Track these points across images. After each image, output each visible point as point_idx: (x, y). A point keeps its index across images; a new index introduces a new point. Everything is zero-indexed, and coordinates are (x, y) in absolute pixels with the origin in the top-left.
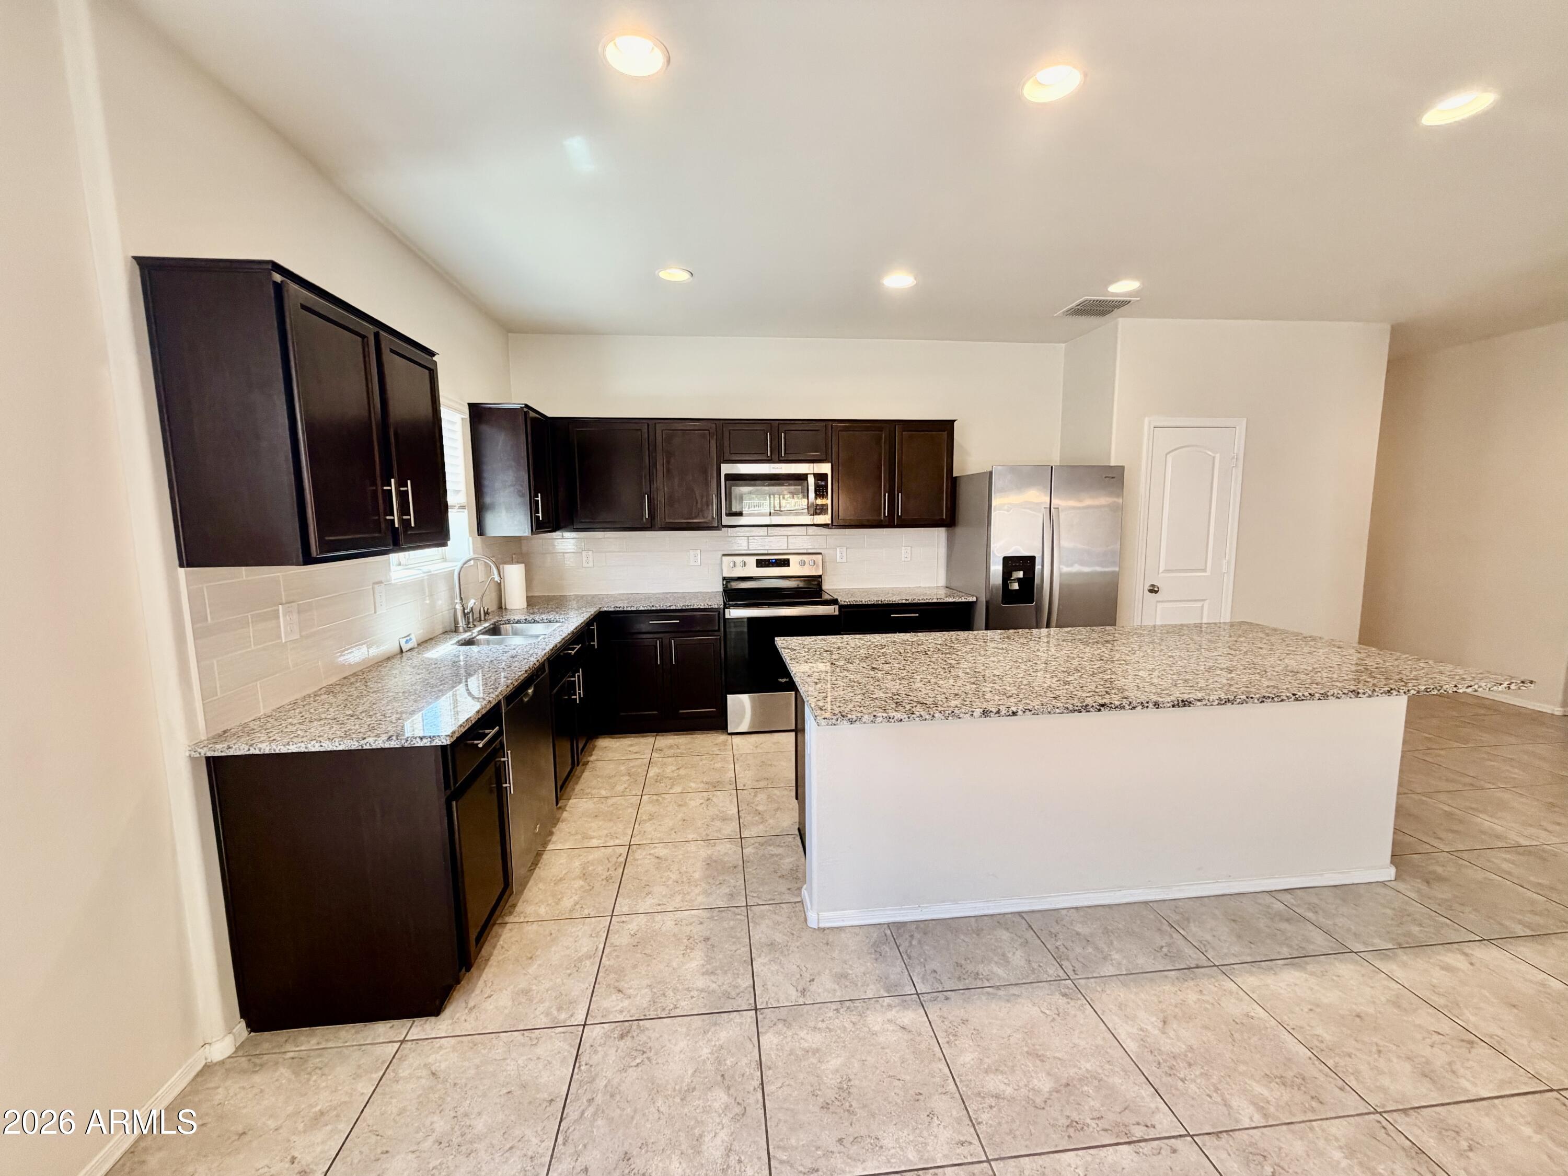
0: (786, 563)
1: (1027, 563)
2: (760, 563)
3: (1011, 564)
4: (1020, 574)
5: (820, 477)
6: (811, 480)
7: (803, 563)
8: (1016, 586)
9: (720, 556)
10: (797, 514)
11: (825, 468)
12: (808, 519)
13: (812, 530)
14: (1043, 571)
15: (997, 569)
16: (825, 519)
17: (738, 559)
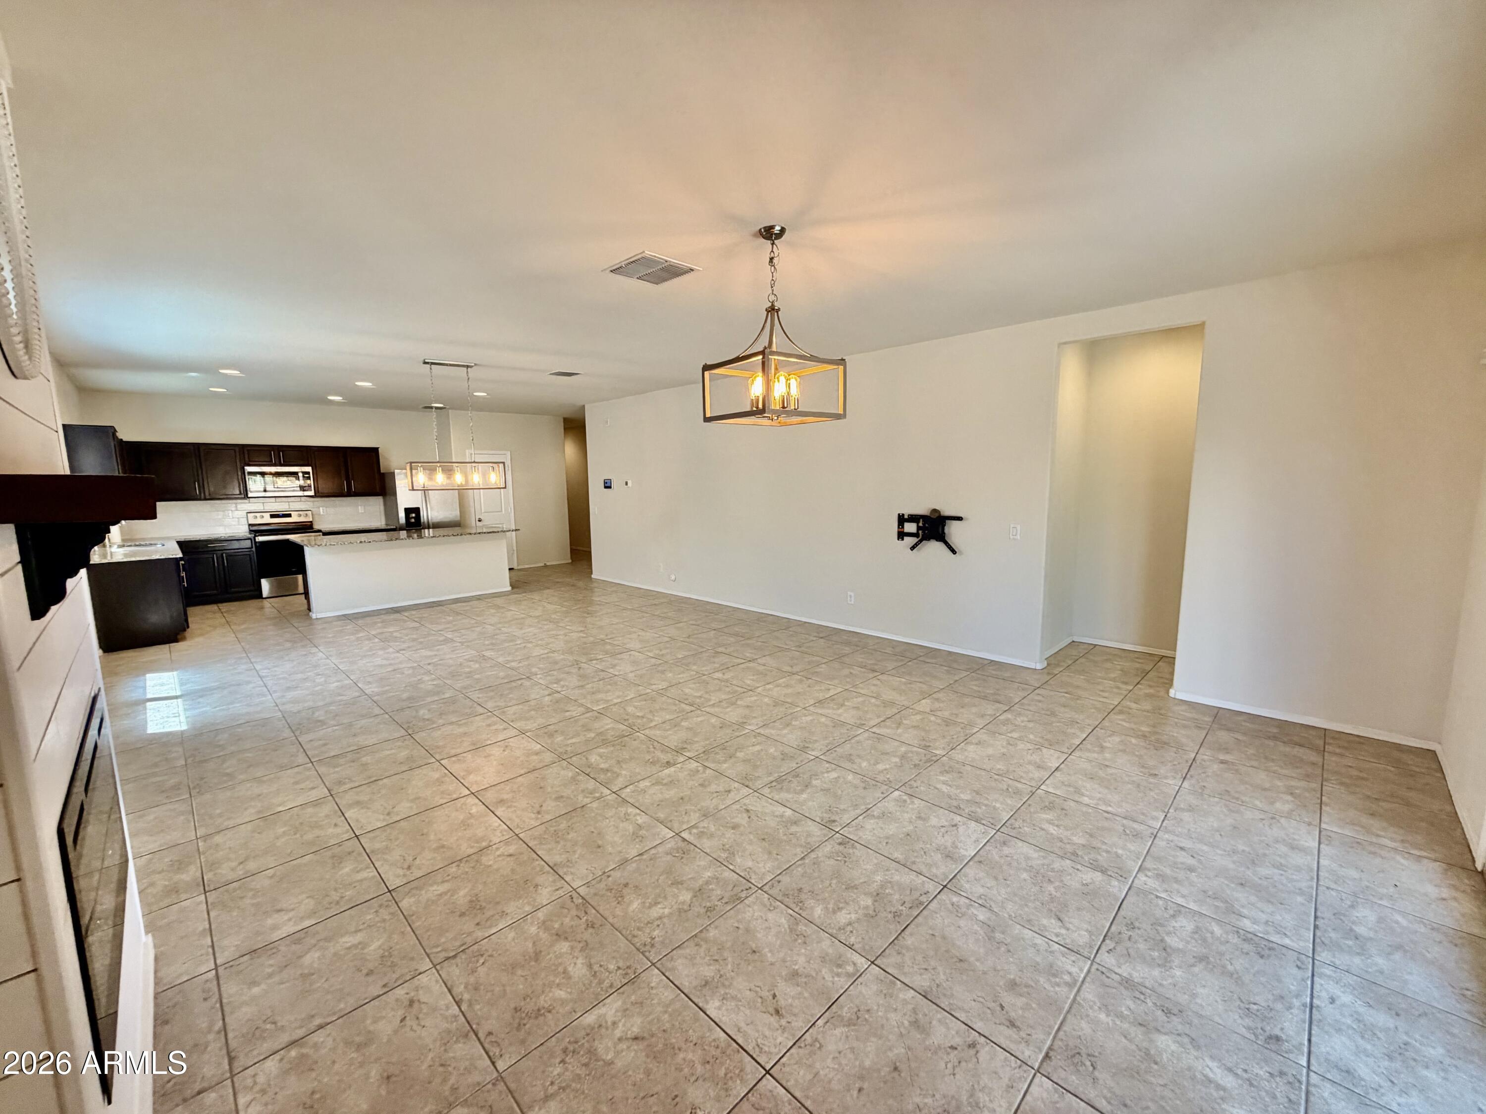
0: (289, 516)
1: (417, 510)
2: (272, 516)
3: (408, 511)
4: (414, 515)
5: (304, 473)
6: (300, 475)
7: (300, 516)
8: (413, 520)
9: (244, 513)
10: (294, 491)
11: (309, 469)
12: (301, 493)
13: (303, 499)
14: (424, 515)
15: (402, 515)
16: (312, 493)
17: (258, 515)
